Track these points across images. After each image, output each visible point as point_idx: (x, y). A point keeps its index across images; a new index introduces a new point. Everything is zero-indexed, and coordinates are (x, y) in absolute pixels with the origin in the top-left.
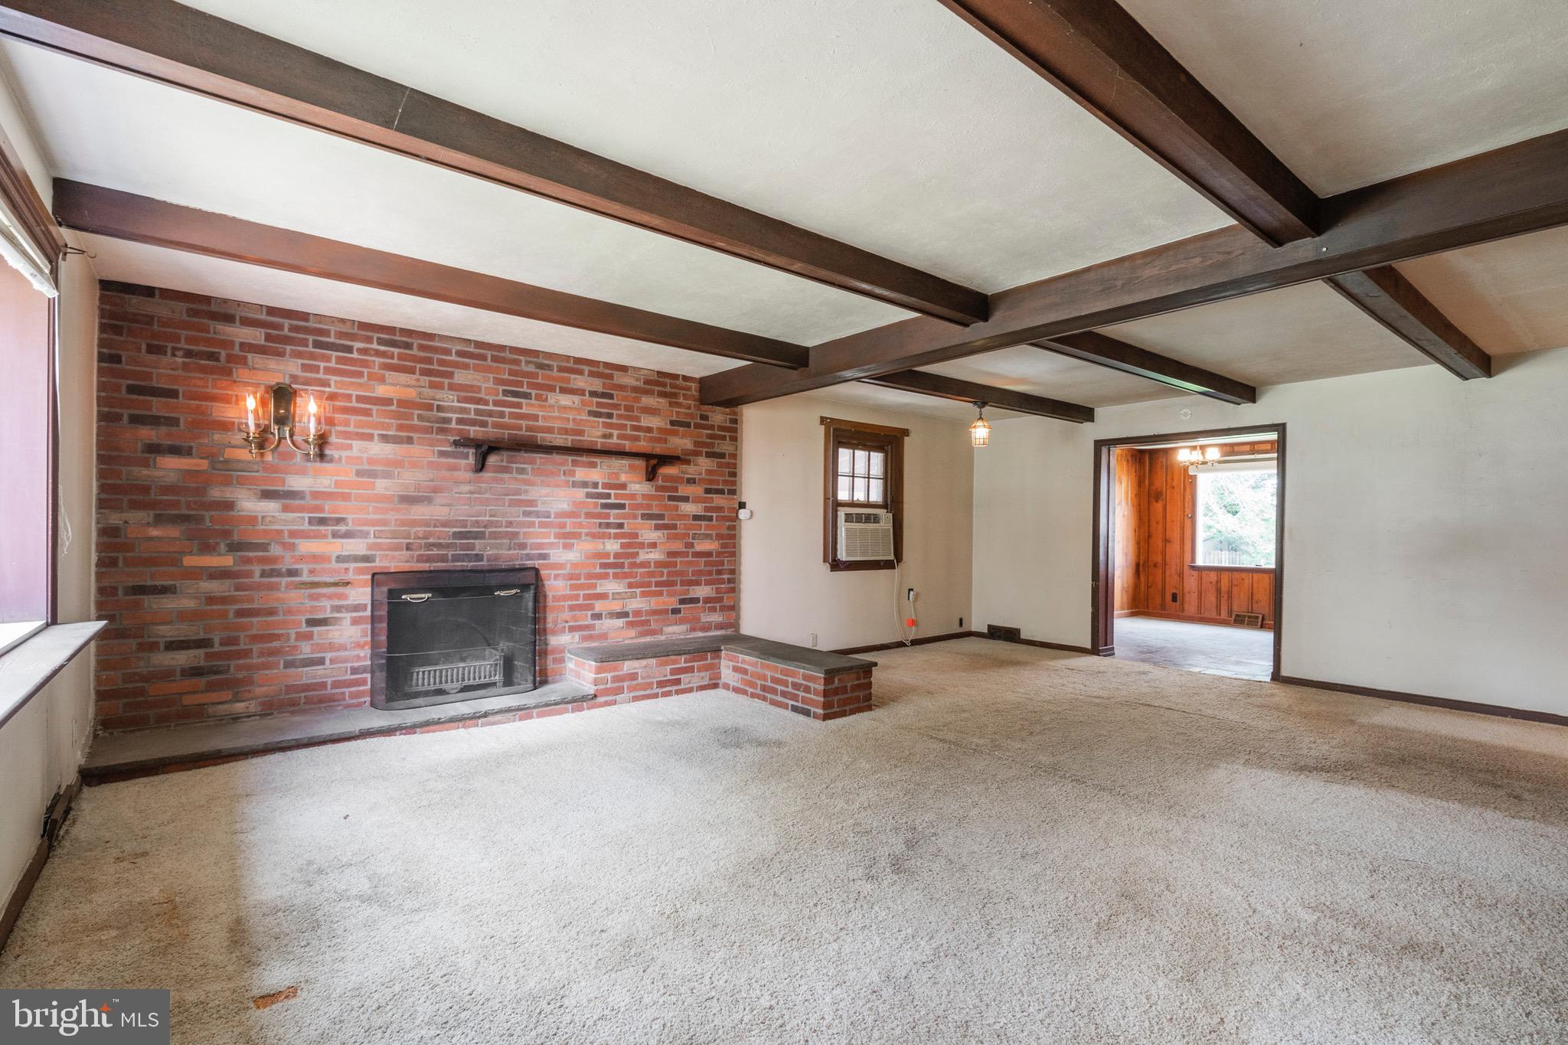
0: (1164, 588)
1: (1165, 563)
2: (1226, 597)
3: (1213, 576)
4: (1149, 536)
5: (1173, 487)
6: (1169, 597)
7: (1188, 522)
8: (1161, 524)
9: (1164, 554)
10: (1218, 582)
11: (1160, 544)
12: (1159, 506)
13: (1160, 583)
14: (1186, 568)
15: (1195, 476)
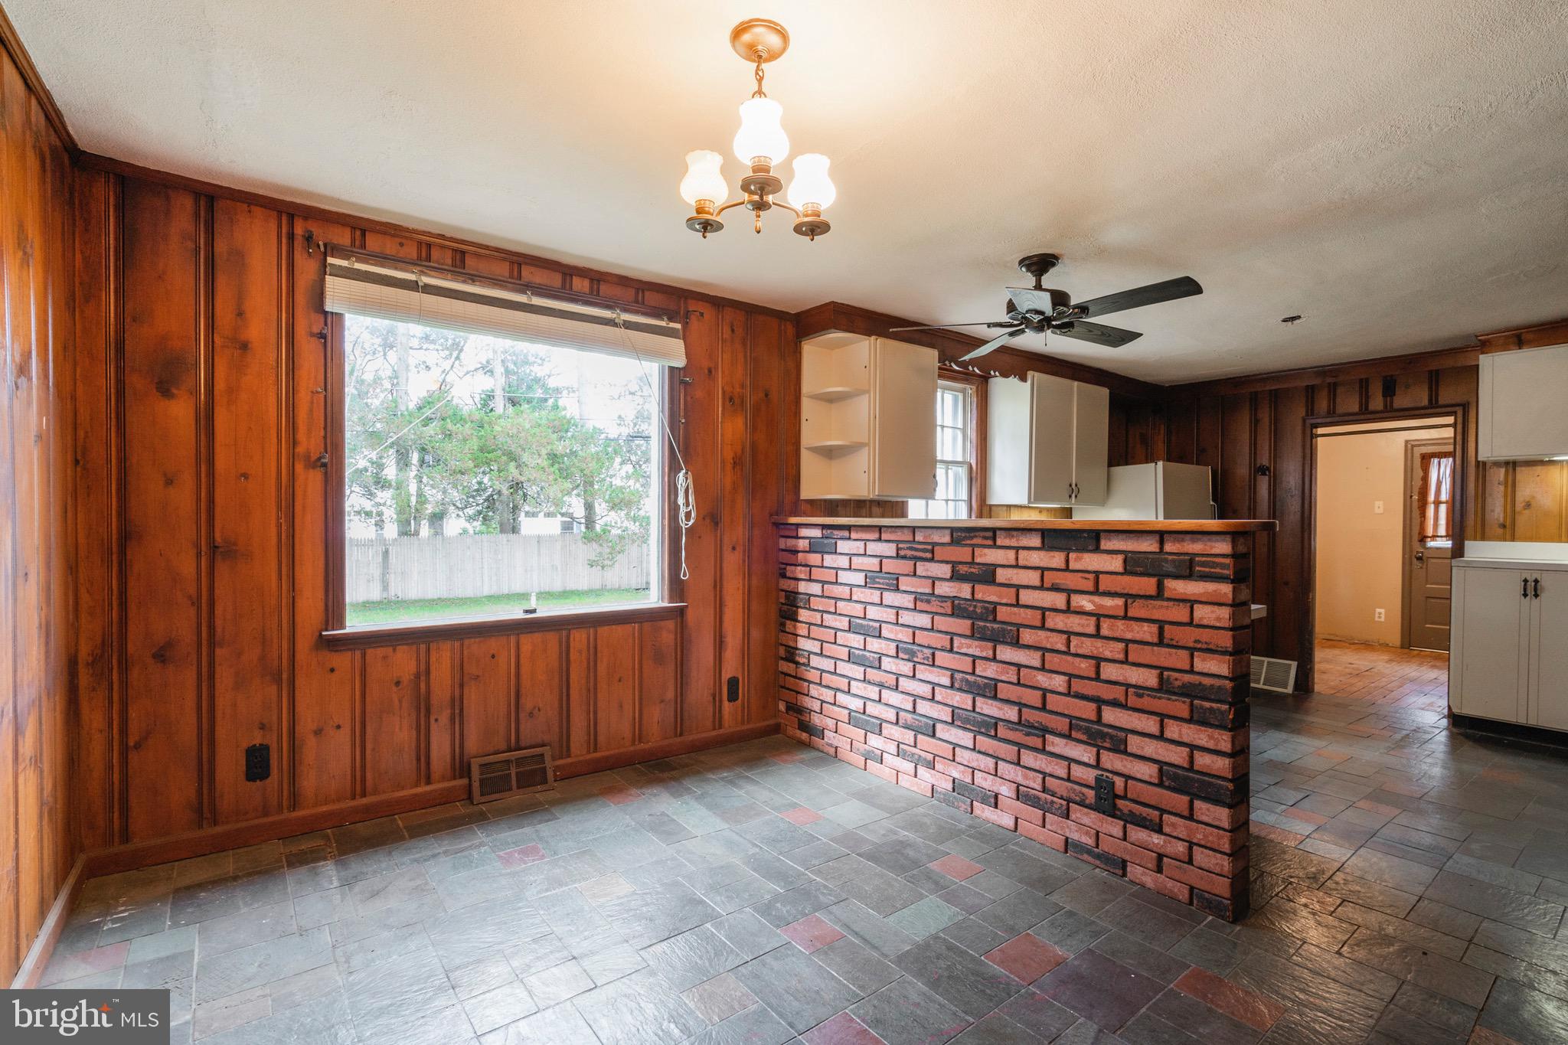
0: (207, 737)
1: (209, 639)
2: (444, 718)
3: (404, 662)
4: (127, 536)
5: (244, 346)
6: (230, 766)
7: (311, 483)
8: (187, 479)
9: (206, 604)
10: (424, 673)
11: (187, 565)
12: (180, 412)
13: (191, 718)
14: (304, 645)
15: (340, 316)
